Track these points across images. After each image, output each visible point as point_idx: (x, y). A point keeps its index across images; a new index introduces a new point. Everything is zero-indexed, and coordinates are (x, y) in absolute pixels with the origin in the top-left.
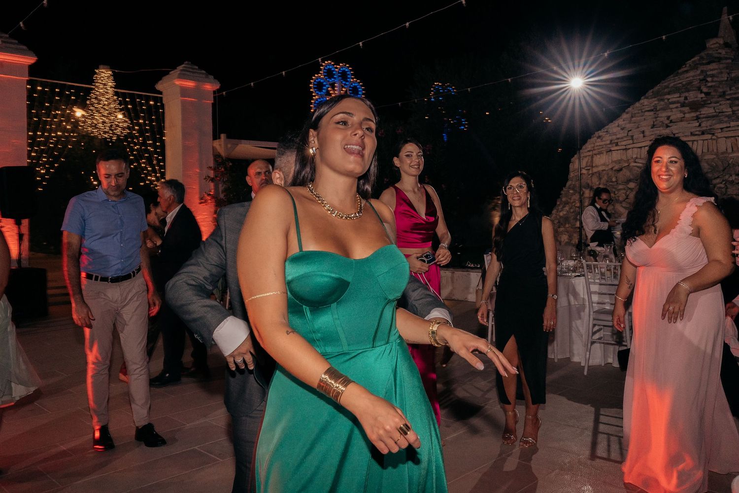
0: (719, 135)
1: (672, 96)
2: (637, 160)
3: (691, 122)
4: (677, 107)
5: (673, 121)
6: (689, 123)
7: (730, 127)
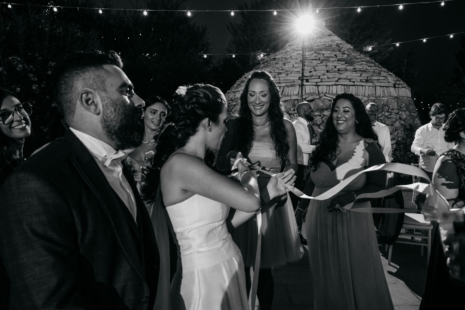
0: (377, 84)
1: (326, 53)
2: (327, 95)
3: (354, 72)
4: (335, 61)
5: (340, 70)
6: (352, 73)
7: (379, 80)
